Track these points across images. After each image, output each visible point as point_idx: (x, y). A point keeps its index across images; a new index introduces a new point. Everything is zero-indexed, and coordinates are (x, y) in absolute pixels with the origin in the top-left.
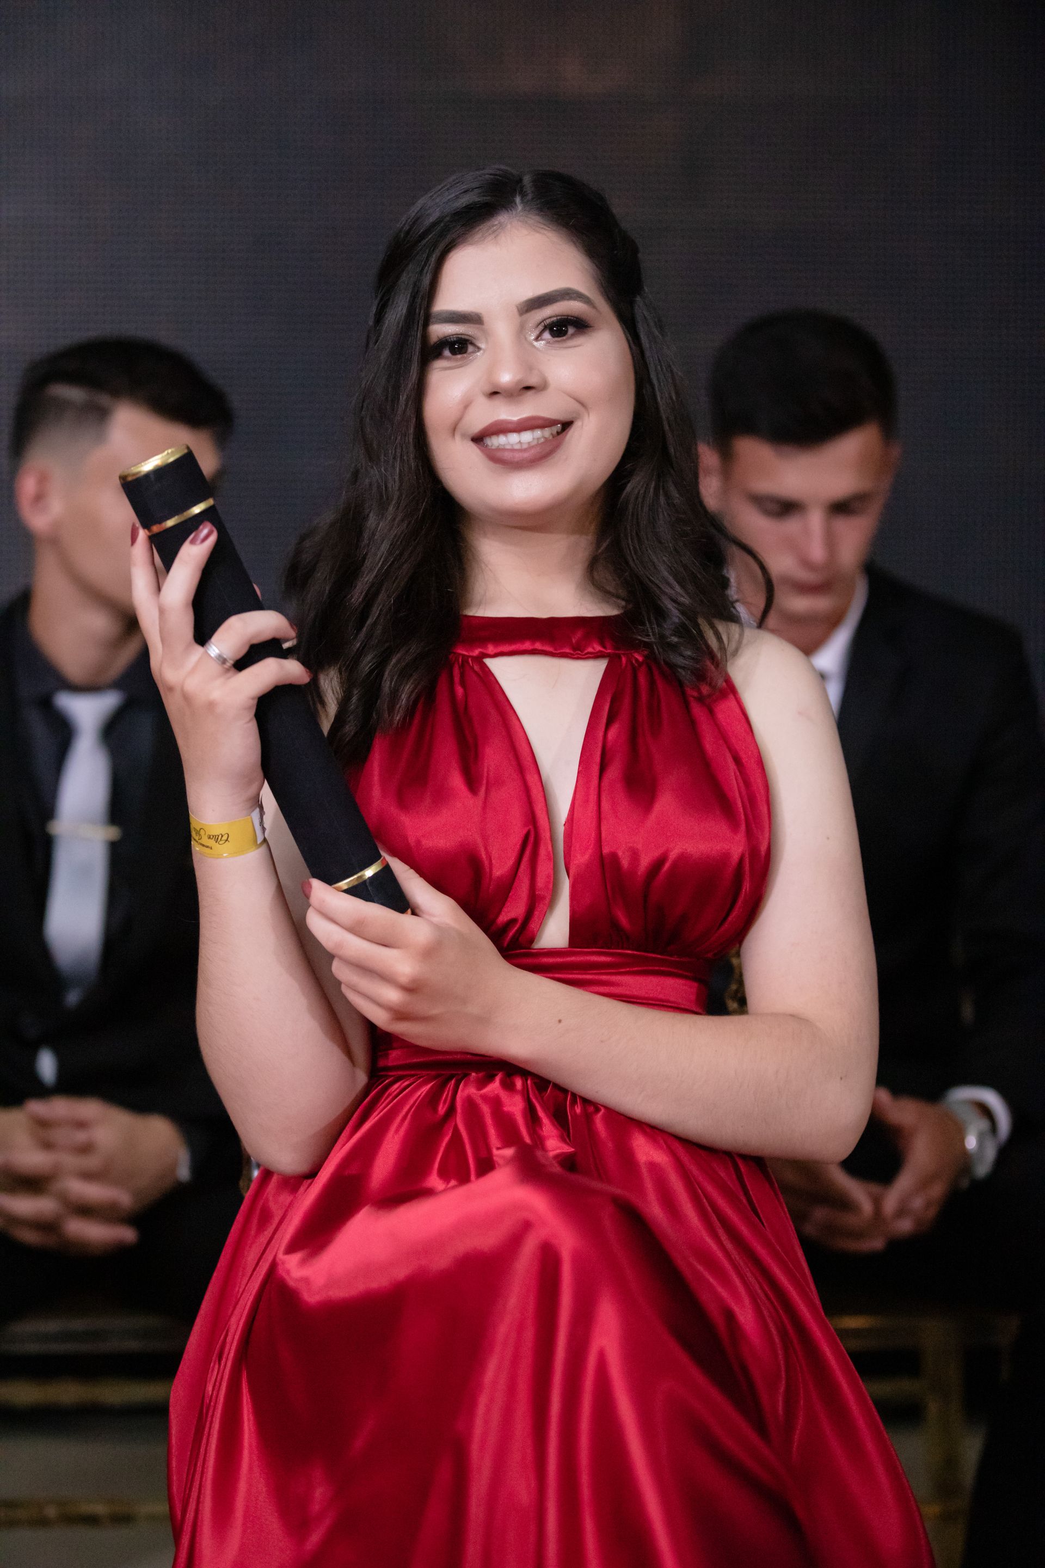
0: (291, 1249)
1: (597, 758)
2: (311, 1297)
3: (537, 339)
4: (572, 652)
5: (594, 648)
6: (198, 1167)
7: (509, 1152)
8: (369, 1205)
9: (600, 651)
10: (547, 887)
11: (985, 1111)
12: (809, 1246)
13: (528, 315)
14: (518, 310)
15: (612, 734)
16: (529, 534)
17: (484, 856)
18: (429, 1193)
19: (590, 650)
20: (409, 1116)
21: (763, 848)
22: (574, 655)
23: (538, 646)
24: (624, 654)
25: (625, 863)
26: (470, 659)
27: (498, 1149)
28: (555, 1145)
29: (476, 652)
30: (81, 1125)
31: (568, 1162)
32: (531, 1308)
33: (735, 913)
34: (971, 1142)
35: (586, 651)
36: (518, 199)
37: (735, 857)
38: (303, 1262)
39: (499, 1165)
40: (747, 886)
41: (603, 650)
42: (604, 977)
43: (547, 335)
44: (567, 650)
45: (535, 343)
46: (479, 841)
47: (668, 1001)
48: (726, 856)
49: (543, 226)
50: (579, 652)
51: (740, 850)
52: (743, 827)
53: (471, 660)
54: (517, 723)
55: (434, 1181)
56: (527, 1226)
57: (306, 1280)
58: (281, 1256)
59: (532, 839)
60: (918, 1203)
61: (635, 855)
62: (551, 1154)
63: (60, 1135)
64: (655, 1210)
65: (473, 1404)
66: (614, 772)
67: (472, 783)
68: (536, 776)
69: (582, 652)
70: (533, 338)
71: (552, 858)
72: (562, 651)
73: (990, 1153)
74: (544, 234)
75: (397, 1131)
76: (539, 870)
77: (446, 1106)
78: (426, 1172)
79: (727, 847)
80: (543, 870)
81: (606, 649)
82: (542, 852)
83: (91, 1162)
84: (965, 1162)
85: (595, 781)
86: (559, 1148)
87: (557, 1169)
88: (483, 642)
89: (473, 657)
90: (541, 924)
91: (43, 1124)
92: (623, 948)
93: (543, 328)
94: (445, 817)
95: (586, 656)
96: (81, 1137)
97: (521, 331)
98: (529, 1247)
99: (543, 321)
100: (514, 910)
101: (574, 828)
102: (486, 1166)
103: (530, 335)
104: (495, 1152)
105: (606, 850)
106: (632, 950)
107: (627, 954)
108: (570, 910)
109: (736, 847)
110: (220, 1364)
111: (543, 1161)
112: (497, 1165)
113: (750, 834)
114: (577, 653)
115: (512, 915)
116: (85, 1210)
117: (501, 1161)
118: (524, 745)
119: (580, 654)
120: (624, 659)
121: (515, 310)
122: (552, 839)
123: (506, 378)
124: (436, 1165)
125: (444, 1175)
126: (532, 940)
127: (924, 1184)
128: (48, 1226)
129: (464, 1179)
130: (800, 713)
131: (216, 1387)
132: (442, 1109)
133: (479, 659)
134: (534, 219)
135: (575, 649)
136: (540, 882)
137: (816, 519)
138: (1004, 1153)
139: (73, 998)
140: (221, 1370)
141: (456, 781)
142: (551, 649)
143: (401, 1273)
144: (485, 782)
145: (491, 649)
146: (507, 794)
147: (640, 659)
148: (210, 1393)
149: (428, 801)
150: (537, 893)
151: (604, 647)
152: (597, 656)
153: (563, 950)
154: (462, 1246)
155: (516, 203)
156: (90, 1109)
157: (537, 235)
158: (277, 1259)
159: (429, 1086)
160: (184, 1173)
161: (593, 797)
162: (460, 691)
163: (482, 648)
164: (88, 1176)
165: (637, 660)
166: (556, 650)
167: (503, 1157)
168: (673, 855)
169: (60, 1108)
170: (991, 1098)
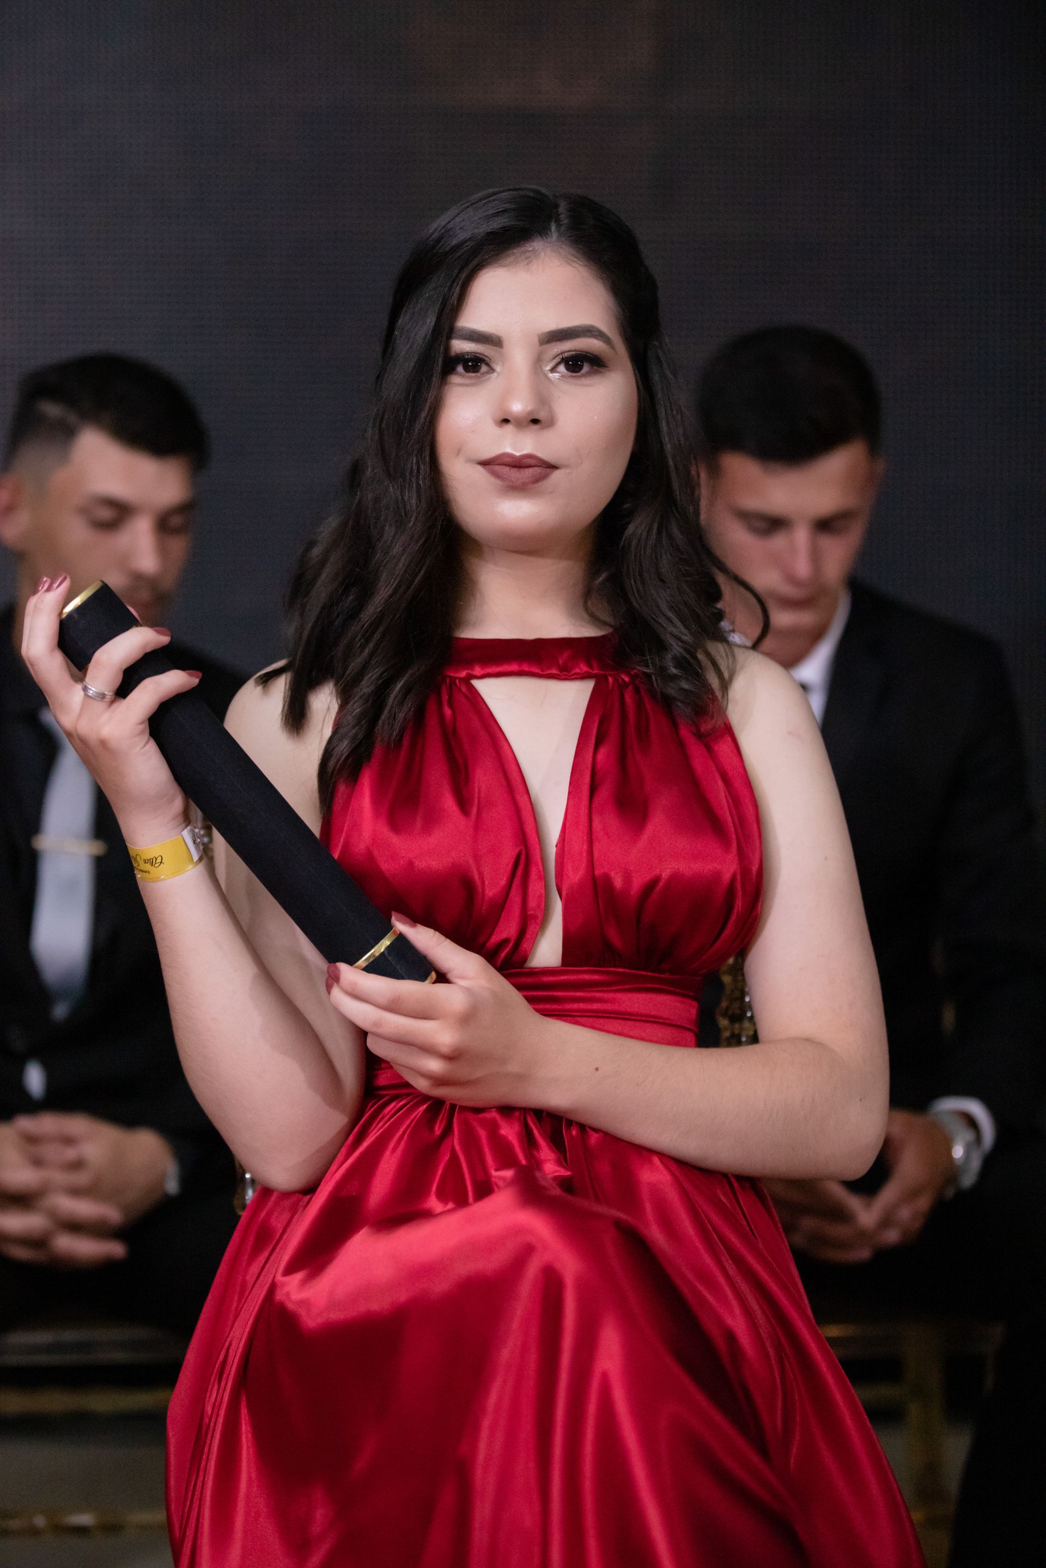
0: (290, 1270)
1: (587, 779)
2: (311, 1321)
3: (553, 370)
4: (559, 673)
5: (580, 669)
6: (186, 1180)
7: (508, 1173)
8: (367, 1226)
9: (586, 672)
10: (539, 906)
11: (971, 1122)
12: (801, 1257)
13: (548, 346)
14: (539, 340)
15: (601, 756)
16: (524, 557)
17: (476, 877)
18: (428, 1215)
19: (577, 670)
20: (406, 1137)
21: (754, 869)
22: (561, 676)
23: (526, 668)
24: (611, 675)
25: (618, 882)
26: (457, 681)
27: (497, 1170)
28: (551, 1168)
29: (463, 674)
30: (69, 1141)
31: (566, 1184)
32: (534, 1332)
33: (728, 931)
34: (958, 1152)
35: (573, 672)
36: (553, 227)
37: (727, 876)
38: (304, 1283)
39: (497, 1186)
40: (739, 904)
41: (591, 671)
42: (597, 995)
43: (562, 368)
44: (554, 671)
45: (550, 375)
46: (471, 861)
47: (661, 1018)
48: (717, 875)
49: (574, 259)
50: (565, 673)
51: (732, 870)
52: (734, 845)
53: (459, 682)
54: (506, 744)
55: (434, 1203)
56: (528, 1251)
57: (303, 1303)
58: (279, 1278)
59: (523, 857)
60: (905, 1213)
61: (627, 877)
62: (549, 1176)
63: (51, 1152)
64: (656, 1235)
65: (477, 1428)
66: (604, 793)
67: (463, 805)
68: (525, 796)
69: (568, 672)
70: (548, 368)
71: (543, 877)
72: (549, 672)
73: (976, 1164)
74: (574, 267)
75: (394, 1150)
76: (530, 890)
77: (442, 1126)
78: (425, 1194)
79: (719, 867)
80: (535, 887)
81: (593, 670)
82: (534, 875)
83: (82, 1179)
84: (951, 1172)
85: (585, 802)
86: (555, 1172)
87: (557, 1191)
88: (469, 663)
89: (460, 679)
90: (534, 943)
91: (31, 1140)
92: (614, 966)
93: (560, 360)
94: (438, 838)
95: (573, 677)
96: (71, 1154)
97: (538, 361)
98: (532, 1270)
99: (562, 353)
100: (507, 929)
101: (566, 849)
102: (485, 1189)
103: (546, 366)
104: (494, 1173)
105: (597, 872)
106: (624, 967)
107: (620, 973)
108: (563, 929)
109: (728, 867)
110: (219, 1384)
111: (543, 1183)
112: (496, 1189)
113: (742, 855)
114: (565, 674)
115: (504, 935)
116: (75, 1227)
117: (501, 1183)
118: (513, 766)
119: (566, 675)
120: (610, 680)
121: (536, 340)
122: (543, 859)
123: (518, 407)
124: (434, 1188)
125: (442, 1196)
126: (525, 958)
127: (912, 1195)
128: (39, 1242)
129: (462, 1202)
130: (790, 733)
131: (216, 1407)
132: (438, 1130)
133: (467, 680)
134: (567, 250)
135: (561, 670)
136: (532, 903)
137: (801, 536)
138: (990, 1161)
139: (60, 1011)
140: (221, 1391)
141: (449, 803)
142: (537, 671)
143: (403, 1296)
144: (476, 801)
145: (478, 671)
146: (498, 813)
147: (627, 679)
148: (210, 1412)
149: (419, 824)
150: (529, 913)
151: (591, 667)
152: (583, 677)
153: (555, 969)
154: (463, 1269)
155: (551, 231)
156: (77, 1124)
157: (569, 268)
158: (276, 1280)
159: (425, 1106)
160: (172, 1186)
161: (584, 819)
162: (448, 712)
163: (467, 669)
164: (76, 1192)
165: (623, 680)
166: (542, 671)
167: (503, 1179)
168: (665, 875)
169: (48, 1124)
170: (976, 1108)
